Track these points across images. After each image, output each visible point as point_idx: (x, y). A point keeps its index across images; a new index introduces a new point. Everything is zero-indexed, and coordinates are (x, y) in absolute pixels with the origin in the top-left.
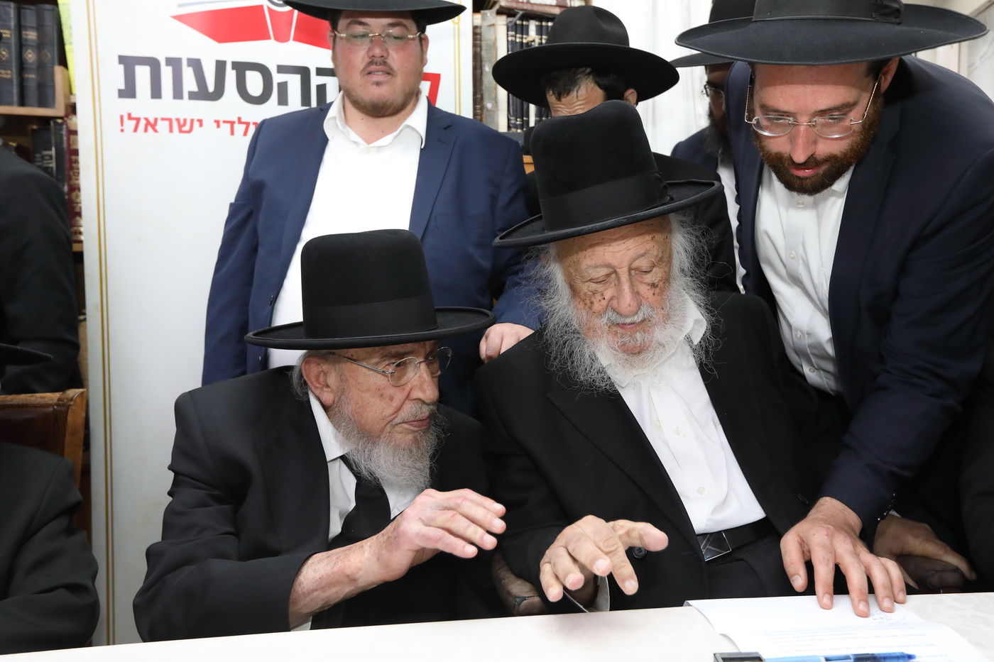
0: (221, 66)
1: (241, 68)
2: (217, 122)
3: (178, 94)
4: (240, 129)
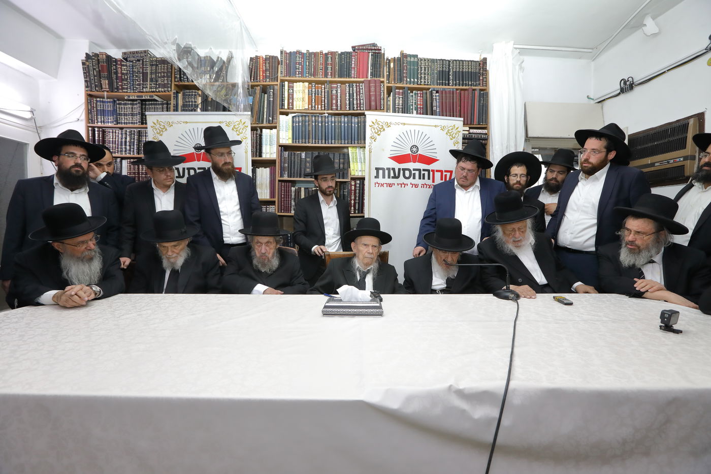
0: (399, 169)
2: (398, 184)
3: (389, 177)
4: (403, 185)
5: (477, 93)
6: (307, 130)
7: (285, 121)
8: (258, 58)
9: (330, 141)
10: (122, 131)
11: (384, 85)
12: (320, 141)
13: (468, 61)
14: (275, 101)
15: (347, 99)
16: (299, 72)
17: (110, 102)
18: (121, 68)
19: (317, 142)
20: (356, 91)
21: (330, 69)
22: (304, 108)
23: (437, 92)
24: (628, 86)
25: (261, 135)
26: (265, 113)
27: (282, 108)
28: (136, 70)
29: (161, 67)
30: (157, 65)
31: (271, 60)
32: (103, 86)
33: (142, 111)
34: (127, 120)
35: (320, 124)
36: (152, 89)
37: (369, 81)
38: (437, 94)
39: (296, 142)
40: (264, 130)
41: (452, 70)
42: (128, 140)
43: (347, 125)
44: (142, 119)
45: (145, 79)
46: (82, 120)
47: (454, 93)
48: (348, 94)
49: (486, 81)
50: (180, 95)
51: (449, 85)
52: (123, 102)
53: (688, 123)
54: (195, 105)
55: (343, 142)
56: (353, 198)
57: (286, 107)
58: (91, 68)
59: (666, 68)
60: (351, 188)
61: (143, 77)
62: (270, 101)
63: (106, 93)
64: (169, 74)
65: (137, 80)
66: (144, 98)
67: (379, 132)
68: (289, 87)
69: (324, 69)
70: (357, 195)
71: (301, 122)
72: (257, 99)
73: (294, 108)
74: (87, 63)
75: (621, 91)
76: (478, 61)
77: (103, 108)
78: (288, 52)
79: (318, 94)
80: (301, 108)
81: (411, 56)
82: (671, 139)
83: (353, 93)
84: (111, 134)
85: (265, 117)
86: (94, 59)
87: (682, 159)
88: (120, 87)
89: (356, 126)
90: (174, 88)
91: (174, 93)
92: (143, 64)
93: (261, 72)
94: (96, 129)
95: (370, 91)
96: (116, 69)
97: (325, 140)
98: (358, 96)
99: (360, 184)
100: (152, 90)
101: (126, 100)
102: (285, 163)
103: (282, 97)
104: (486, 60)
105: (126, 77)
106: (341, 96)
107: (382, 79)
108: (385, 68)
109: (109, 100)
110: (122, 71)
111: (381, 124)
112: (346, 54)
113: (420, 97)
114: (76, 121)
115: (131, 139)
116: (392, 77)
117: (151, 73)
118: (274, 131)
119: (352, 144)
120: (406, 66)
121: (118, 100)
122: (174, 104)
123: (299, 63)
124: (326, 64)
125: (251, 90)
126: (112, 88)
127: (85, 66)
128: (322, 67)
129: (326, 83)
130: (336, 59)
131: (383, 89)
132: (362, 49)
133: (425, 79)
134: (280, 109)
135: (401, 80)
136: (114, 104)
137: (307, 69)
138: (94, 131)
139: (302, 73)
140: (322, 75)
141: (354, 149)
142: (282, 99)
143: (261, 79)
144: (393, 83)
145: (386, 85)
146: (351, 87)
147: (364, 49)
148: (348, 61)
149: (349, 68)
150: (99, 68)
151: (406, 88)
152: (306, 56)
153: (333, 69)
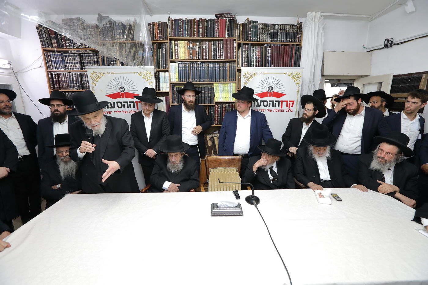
5: (294, 47)
6: (188, 73)
7: (173, 67)
8: (153, 24)
9: (202, 80)
10: (70, 74)
11: (236, 43)
12: (196, 80)
13: (290, 25)
14: (167, 54)
15: (213, 52)
16: (181, 33)
17: (59, 55)
19: (194, 81)
20: (218, 46)
21: (201, 31)
22: (185, 59)
23: (270, 47)
24: (389, 44)
25: (159, 76)
26: (161, 62)
27: (171, 59)
28: (73, 33)
30: (87, 29)
31: (162, 25)
32: (53, 44)
33: (81, 61)
34: (72, 67)
35: (196, 69)
37: (227, 40)
38: (269, 49)
39: (181, 80)
40: (160, 73)
41: (279, 31)
42: (74, 80)
43: (213, 69)
44: (81, 65)
46: (42, 67)
47: (281, 47)
48: (213, 49)
49: (301, 39)
51: (277, 42)
52: (67, 55)
53: (422, 77)
55: (210, 80)
56: (217, 115)
57: (174, 58)
58: (43, 32)
60: (215, 109)
62: (163, 54)
63: (56, 49)
64: (96, 36)
66: (81, 52)
68: (175, 44)
69: (197, 31)
70: (219, 113)
71: (183, 67)
72: (155, 53)
73: (179, 58)
74: (40, 28)
75: (384, 46)
76: (296, 25)
77: (55, 59)
78: (173, 19)
79: (194, 49)
80: (183, 59)
81: (254, 22)
82: (410, 85)
83: (216, 48)
84: (63, 76)
85: (161, 64)
88: (65, 45)
89: (218, 69)
92: (77, 28)
93: (156, 34)
94: (53, 73)
95: (227, 47)
97: (199, 79)
98: (220, 50)
99: (221, 107)
100: (86, 47)
101: (70, 53)
102: (175, 94)
103: (171, 51)
104: (302, 24)
106: (208, 50)
107: (235, 38)
108: (237, 30)
109: (58, 53)
112: (211, 21)
113: (259, 50)
114: (39, 68)
115: (76, 79)
116: (241, 36)
118: (167, 73)
119: (215, 81)
120: (250, 29)
121: (65, 53)
123: (181, 27)
124: (199, 28)
125: (152, 46)
126: (59, 46)
127: (39, 30)
128: (196, 30)
129: (199, 41)
130: (205, 24)
131: (236, 45)
132: (222, 17)
133: (263, 38)
134: (170, 59)
135: (247, 39)
136: (62, 56)
137: (187, 31)
138: (52, 74)
139: (183, 34)
140: (196, 36)
141: (217, 85)
142: (171, 52)
143: (157, 38)
144: (242, 40)
145: (237, 42)
146: (215, 44)
147: (223, 17)
148: (213, 25)
149: (214, 31)
150: (48, 32)
151: (250, 44)
152: (186, 22)
153: (203, 31)
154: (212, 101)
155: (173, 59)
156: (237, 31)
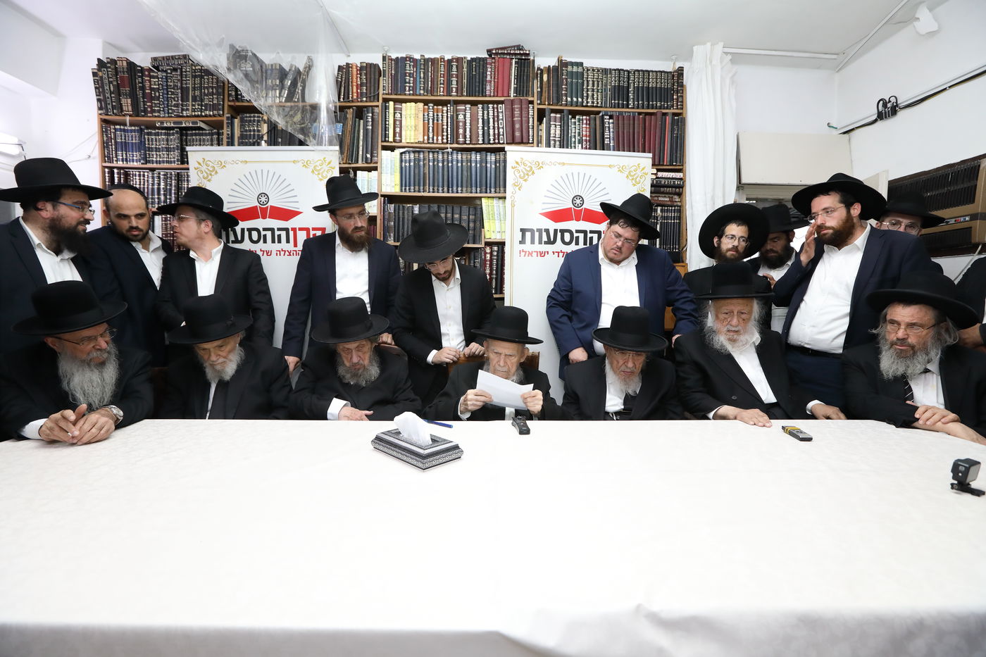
0: (556, 231)
1: (563, 232)
2: (553, 252)
3: (540, 242)
4: (561, 254)
5: (668, 119)
6: (422, 173)
7: (389, 161)
8: (349, 67)
9: (455, 188)
11: (533, 107)
12: (441, 189)
13: (656, 72)
14: (376, 130)
15: (480, 128)
16: (410, 87)
17: (134, 131)
18: (150, 81)
19: (436, 190)
20: (494, 115)
21: (454, 83)
22: (417, 141)
23: (611, 117)
24: (888, 110)
26: (361, 148)
27: (385, 141)
28: (172, 84)
29: (208, 79)
30: (202, 77)
31: (368, 69)
32: (124, 107)
33: (182, 145)
34: (160, 157)
35: (440, 165)
36: (195, 111)
37: (512, 101)
38: (611, 121)
39: (405, 189)
40: (359, 173)
41: (632, 85)
42: (162, 186)
43: (481, 165)
44: (182, 156)
45: (185, 98)
46: (94, 158)
47: (636, 118)
48: (480, 121)
49: (682, 102)
50: (236, 121)
51: (628, 108)
52: (153, 131)
53: (979, 166)
54: (258, 135)
55: (474, 190)
57: (391, 139)
58: (106, 81)
59: (946, 83)
60: (485, 257)
61: (182, 94)
62: (367, 130)
63: (128, 118)
64: (220, 90)
65: (174, 98)
66: (184, 125)
67: (527, 177)
68: (395, 109)
69: (446, 83)
70: (495, 267)
71: (413, 161)
72: (349, 128)
73: (403, 141)
74: (100, 74)
75: (878, 116)
76: (671, 72)
77: (125, 139)
78: (394, 57)
79: (437, 121)
80: (412, 141)
81: (572, 64)
82: (952, 189)
83: (488, 119)
84: (137, 178)
86: (110, 67)
87: (967, 219)
88: (149, 109)
89: (493, 166)
90: (228, 110)
91: (228, 118)
92: (181, 75)
93: (355, 88)
94: (116, 171)
95: (513, 116)
96: (142, 83)
97: (448, 187)
98: (496, 123)
99: (498, 252)
100: (196, 113)
101: (159, 128)
102: (389, 221)
103: (386, 124)
104: (683, 70)
105: (157, 94)
106: (471, 124)
107: (530, 99)
108: (535, 81)
109: (133, 128)
110: (151, 85)
111: (529, 164)
112: (478, 61)
113: (586, 124)
114: (86, 159)
115: (166, 185)
116: (545, 95)
117: (194, 89)
118: (374, 173)
119: (486, 193)
120: (566, 79)
121: (147, 128)
122: (228, 134)
123: (410, 74)
124: (449, 76)
125: (340, 113)
126: (136, 111)
127: (97, 78)
128: (444, 81)
129: (450, 103)
130: (463, 68)
131: (533, 112)
132: (501, 53)
133: (593, 98)
134: (382, 141)
135: (559, 100)
136: (141, 134)
137: (422, 83)
138: (112, 173)
139: (414, 89)
140: (443, 92)
141: (490, 200)
142: (386, 127)
143: (355, 97)
144: (547, 103)
145: (536, 107)
146: (486, 109)
147: (504, 54)
148: (481, 71)
149: (483, 82)
150: (117, 81)
151: (565, 112)
152: (421, 64)
153: (460, 83)
154: (478, 237)
155: (388, 141)
156: (536, 84)
